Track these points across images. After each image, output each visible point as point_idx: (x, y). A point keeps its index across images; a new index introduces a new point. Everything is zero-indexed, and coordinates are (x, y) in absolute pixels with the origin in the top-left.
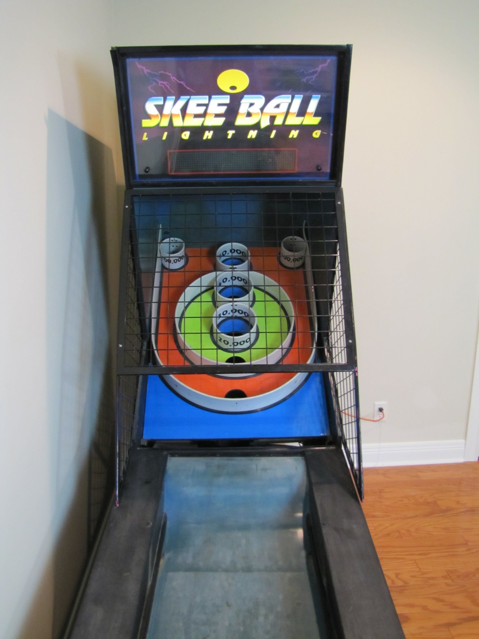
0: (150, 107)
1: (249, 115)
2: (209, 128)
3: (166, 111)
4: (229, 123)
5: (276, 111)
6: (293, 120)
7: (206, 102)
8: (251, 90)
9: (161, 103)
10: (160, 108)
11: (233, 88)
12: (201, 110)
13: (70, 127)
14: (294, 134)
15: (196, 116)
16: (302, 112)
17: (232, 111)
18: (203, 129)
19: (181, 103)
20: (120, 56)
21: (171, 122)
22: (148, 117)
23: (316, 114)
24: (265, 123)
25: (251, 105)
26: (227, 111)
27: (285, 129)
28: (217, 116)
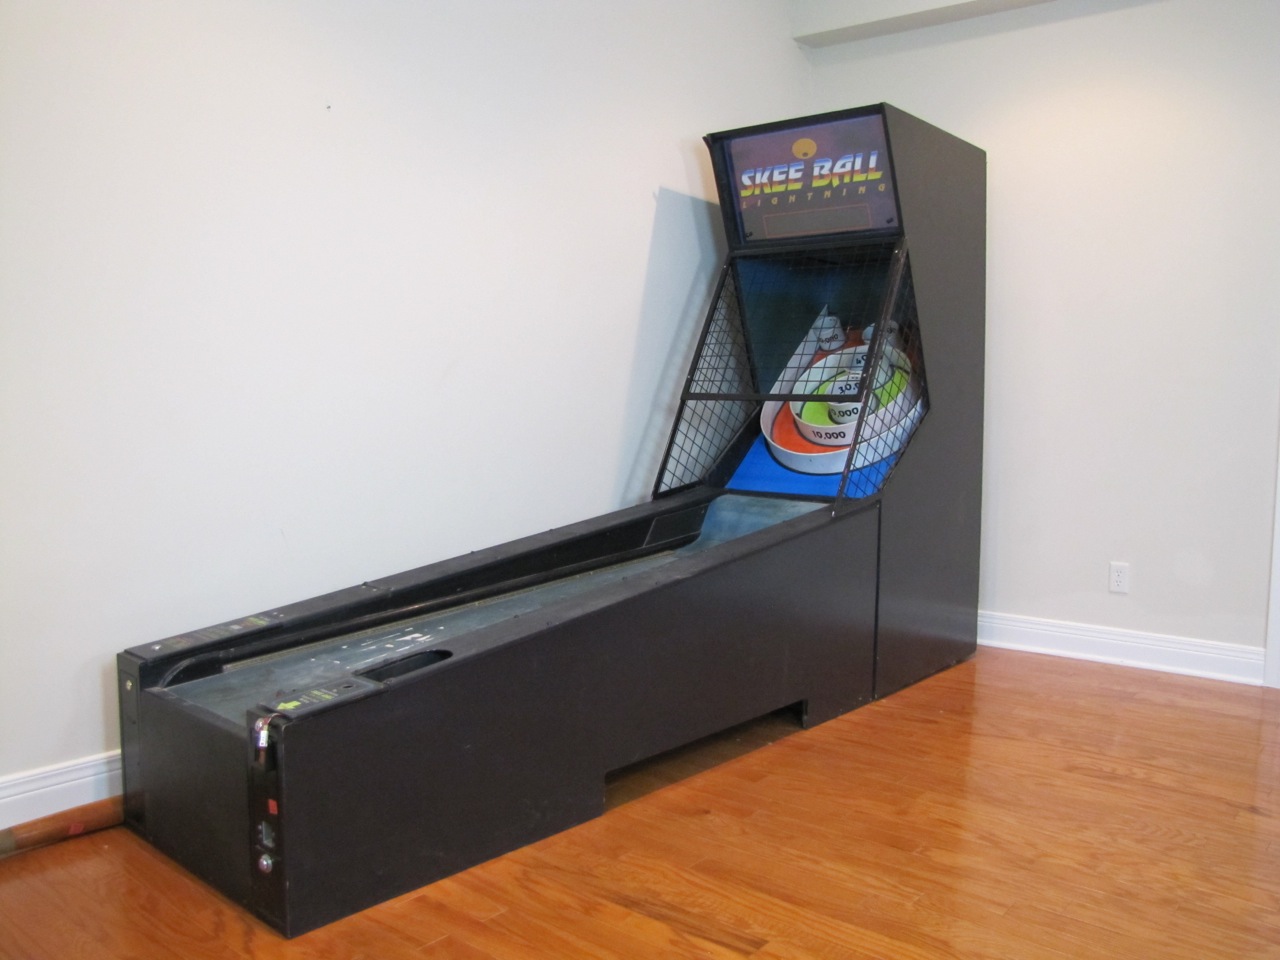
0: (746, 180)
1: (821, 177)
2: (793, 192)
3: (758, 181)
4: (807, 187)
5: (843, 170)
6: (858, 178)
7: (786, 170)
8: (821, 155)
9: (752, 175)
10: (753, 179)
11: (805, 154)
12: (783, 177)
13: (695, 201)
14: (862, 190)
15: (781, 183)
16: (865, 168)
17: (808, 175)
18: (787, 193)
19: (767, 174)
20: (719, 145)
21: (762, 191)
22: (746, 187)
23: (877, 169)
24: (836, 182)
25: (822, 168)
26: (803, 175)
27: (854, 186)
28: (796, 180)
